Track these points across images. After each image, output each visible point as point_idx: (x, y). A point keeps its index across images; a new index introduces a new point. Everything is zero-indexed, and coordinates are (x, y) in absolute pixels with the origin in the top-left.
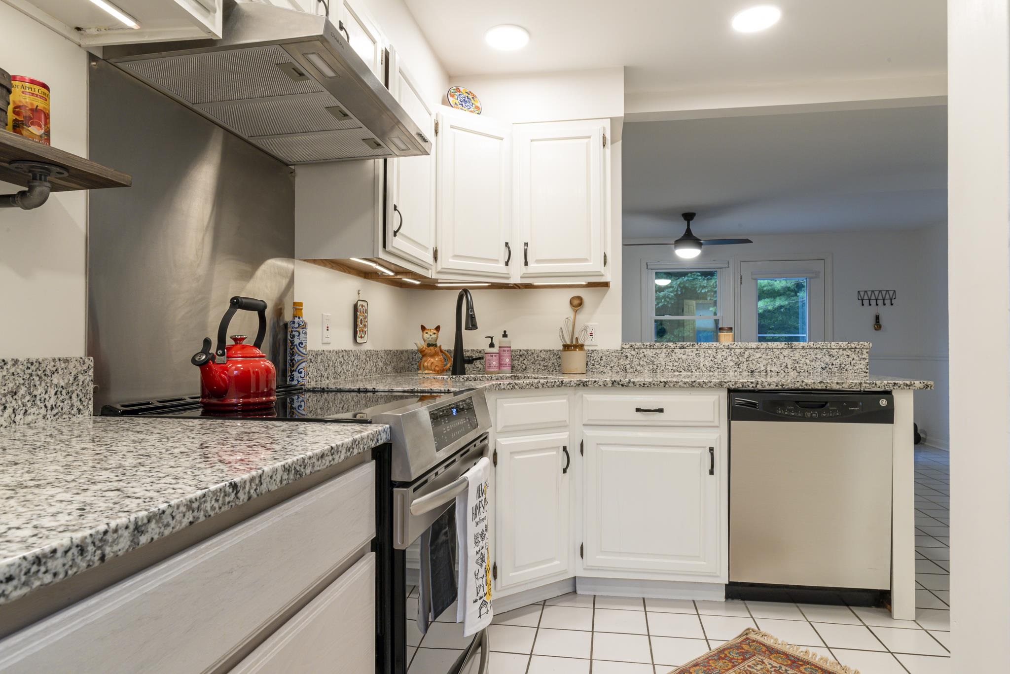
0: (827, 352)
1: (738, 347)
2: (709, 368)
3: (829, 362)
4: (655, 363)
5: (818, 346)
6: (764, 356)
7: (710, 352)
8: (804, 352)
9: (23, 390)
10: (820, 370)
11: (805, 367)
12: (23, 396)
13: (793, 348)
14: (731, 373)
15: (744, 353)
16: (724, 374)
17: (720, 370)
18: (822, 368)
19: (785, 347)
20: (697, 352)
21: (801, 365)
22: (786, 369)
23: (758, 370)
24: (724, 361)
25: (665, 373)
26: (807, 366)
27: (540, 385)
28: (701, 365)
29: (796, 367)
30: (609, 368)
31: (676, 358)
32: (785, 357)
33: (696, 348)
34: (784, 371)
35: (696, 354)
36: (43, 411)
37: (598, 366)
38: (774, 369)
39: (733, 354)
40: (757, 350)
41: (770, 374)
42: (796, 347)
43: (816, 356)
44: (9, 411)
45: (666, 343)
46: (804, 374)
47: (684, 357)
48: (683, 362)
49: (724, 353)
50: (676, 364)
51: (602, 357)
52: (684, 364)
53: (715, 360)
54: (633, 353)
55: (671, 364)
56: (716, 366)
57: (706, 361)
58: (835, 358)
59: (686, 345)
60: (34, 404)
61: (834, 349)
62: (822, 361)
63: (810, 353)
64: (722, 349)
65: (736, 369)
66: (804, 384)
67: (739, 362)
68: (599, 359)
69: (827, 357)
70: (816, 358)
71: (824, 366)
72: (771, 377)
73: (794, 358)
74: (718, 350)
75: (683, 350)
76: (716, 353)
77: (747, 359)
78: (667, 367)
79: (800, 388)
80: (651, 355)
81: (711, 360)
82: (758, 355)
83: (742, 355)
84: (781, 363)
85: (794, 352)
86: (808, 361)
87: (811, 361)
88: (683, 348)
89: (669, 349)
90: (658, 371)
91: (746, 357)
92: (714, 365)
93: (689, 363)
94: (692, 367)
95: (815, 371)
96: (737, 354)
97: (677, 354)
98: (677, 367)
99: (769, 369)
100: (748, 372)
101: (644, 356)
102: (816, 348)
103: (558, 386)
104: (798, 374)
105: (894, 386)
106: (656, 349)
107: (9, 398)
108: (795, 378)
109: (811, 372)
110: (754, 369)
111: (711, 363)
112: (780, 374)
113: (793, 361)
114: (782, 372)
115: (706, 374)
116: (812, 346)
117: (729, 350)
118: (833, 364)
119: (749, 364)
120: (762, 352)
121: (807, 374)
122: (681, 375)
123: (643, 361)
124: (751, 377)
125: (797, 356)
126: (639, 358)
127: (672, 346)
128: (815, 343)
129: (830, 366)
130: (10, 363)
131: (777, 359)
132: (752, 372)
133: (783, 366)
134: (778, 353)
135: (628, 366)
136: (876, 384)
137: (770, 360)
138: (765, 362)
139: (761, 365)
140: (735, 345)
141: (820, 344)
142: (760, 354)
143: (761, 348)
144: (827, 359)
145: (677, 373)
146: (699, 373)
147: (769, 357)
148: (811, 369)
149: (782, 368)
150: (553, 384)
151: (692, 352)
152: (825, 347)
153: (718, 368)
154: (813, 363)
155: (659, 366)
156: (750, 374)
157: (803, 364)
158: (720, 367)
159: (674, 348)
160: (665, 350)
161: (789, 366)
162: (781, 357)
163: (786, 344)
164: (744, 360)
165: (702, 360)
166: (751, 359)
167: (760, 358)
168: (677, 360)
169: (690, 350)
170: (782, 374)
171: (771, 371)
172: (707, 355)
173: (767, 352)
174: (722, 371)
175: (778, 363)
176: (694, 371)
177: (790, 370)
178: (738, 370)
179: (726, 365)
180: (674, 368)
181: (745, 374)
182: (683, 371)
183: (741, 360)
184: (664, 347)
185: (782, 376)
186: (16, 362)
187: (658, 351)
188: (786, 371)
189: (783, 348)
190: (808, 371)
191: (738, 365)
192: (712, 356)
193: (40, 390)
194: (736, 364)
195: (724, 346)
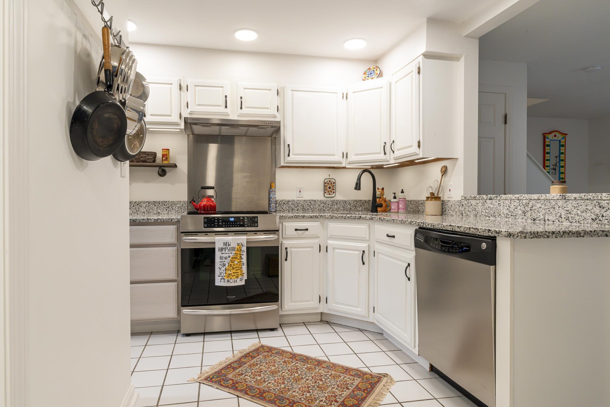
0: (597, 204)
1: (525, 199)
2: (506, 215)
3: (599, 214)
4: (476, 210)
5: (589, 197)
6: (543, 206)
7: (507, 202)
8: (575, 203)
9: (170, 207)
10: (590, 221)
11: (577, 218)
12: (170, 208)
13: (567, 199)
14: (520, 220)
15: (529, 203)
16: (515, 220)
17: (512, 217)
18: (592, 219)
19: (560, 199)
20: (499, 202)
21: (573, 216)
22: (560, 219)
23: (539, 219)
24: (516, 210)
25: (481, 218)
26: (579, 217)
27: (347, 217)
28: (501, 213)
29: (568, 217)
30: (455, 212)
31: (487, 206)
32: (559, 207)
33: (498, 199)
34: (559, 221)
35: (498, 204)
36: (175, 211)
37: (450, 211)
38: (551, 218)
39: (521, 205)
40: (538, 201)
41: (547, 222)
42: (569, 199)
43: (587, 207)
44: (167, 211)
45: (482, 196)
46: (575, 224)
47: (492, 206)
48: (491, 210)
49: (515, 203)
50: (487, 211)
51: (452, 205)
52: (491, 211)
53: (510, 209)
54: (466, 202)
55: (484, 211)
56: (510, 214)
57: (504, 210)
58: (605, 210)
59: (493, 197)
60: (173, 210)
61: (604, 200)
62: (593, 212)
63: (581, 204)
64: (514, 200)
65: (523, 216)
66: (443, 225)
67: (525, 211)
68: (451, 206)
69: (597, 208)
70: (587, 209)
71: (594, 217)
72: (548, 225)
73: (567, 209)
74: (512, 201)
75: (491, 201)
76: (511, 203)
77: (531, 209)
78: (483, 213)
79: (441, 228)
80: (474, 204)
81: (507, 209)
82: (539, 205)
83: (527, 205)
84: (556, 213)
85: (567, 203)
86: (579, 212)
87: (582, 212)
88: (491, 199)
89: (484, 200)
90: (478, 216)
91: (530, 207)
92: (509, 213)
93: (494, 211)
94: (496, 214)
95: (586, 222)
96: (524, 204)
97: (488, 204)
98: (488, 213)
99: (546, 218)
100: (532, 220)
101: (471, 205)
102: (587, 199)
103: (358, 218)
104: (570, 224)
105: (489, 232)
106: (477, 200)
107: (167, 208)
108: (568, 227)
109: (582, 222)
110: (536, 217)
111: (508, 211)
112: (555, 223)
113: (566, 212)
114: (557, 221)
115: (504, 219)
116: (583, 197)
117: (519, 201)
118: (603, 216)
119: (532, 213)
120: (541, 202)
121: (578, 224)
122: (490, 220)
123: (470, 208)
124: (534, 224)
125: (570, 207)
126: (469, 206)
127: (485, 197)
128: (586, 194)
129: (600, 218)
130: (167, 202)
131: (553, 209)
132: (534, 220)
133: (558, 215)
134: (554, 203)
135: (463, 212)
136: (478, 230)
137: (547, 210)
138: (544, 212)
139: (541, 214)
140: (523, 197)
141: (590, 195)
142: (540, 204)
143: (541, 199)
144: (597, 210)
145: (488, 218)
146: (500, 219)
147: (546, 207)
148: (581, 219)
149: (557, 217)
150: (355, 217)
151: (496, 202)
152: (595, 198)
153: (512, 215)
154: (584, 214)
155: (478, 212)
156: (532, 221)
157: (575, 215)
158: (512, 214)
159: (486, 199)
160: (481, 201)
161: (563, 216)
162: (557, 207)
163: (560, 195)
164: (529, 209)
165: (502, 209)
166: (533, 209)
167: (540, 207)
168: (488, 208)
169: (495, 201)
170: (557, 223)
171: (548, 220)
172: (505, 204)
173: (546, 202)
174: (514, 218)
175: (554, 213)
176: (497, 217)
177: (563, 220)
178: (525, 218)
179: (517, 213)
180: (486, 214)
181: (529, 221)
182: (491, 217)
183: (527, 209)
184: (481, 198)
185: (557, 225)
186: (169, 202)
187: (478, 201)
188: (560, 221)
189: (558, 199)
190: (579, 222)
191: (525, 213)
192: (507, 206)
193: (174, 207)
194: (523, 212)
195: (515, 197)
